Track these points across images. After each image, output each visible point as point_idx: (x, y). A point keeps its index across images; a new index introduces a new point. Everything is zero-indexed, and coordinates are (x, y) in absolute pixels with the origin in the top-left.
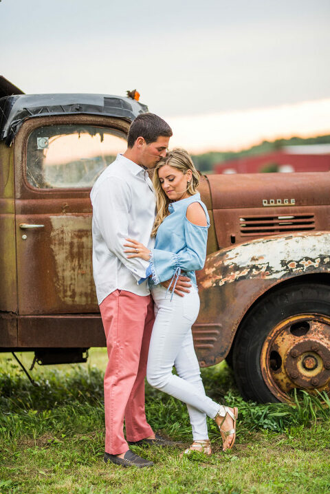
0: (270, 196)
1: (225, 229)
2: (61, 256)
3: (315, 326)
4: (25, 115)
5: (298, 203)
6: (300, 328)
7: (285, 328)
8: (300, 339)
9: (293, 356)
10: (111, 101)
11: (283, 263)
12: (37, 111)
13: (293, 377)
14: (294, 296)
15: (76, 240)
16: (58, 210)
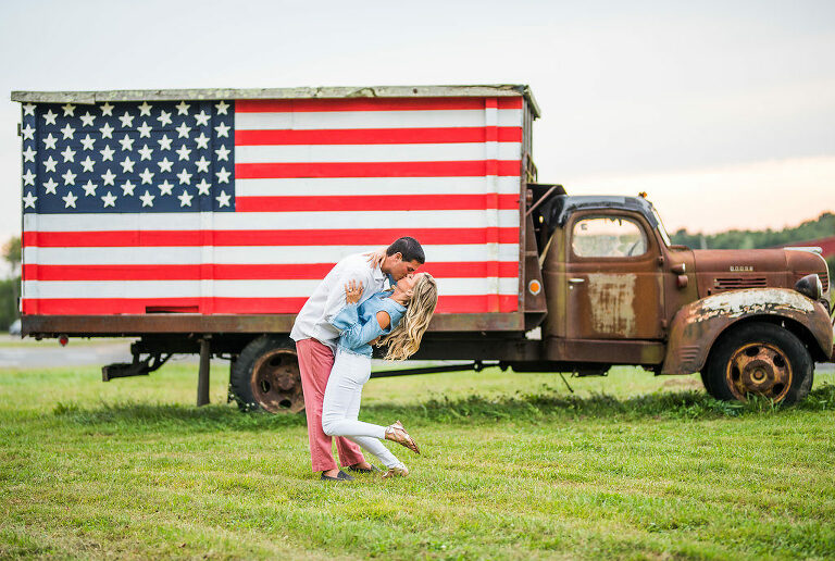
0: (735, 265)
1: (704, 286)
2: (594, 300)
3: (763, 350)
4: (573, 209)
5: (755, 269)
6: (753, 352)
7: (743, 352)
8: (753, 359)
9: (747, 370)
10: (629, 200)
11: (741, 307)
12: (581, 206)
13: (748, 384)
14: (749, 330)
15: (604, 291)
16: (594, 271)
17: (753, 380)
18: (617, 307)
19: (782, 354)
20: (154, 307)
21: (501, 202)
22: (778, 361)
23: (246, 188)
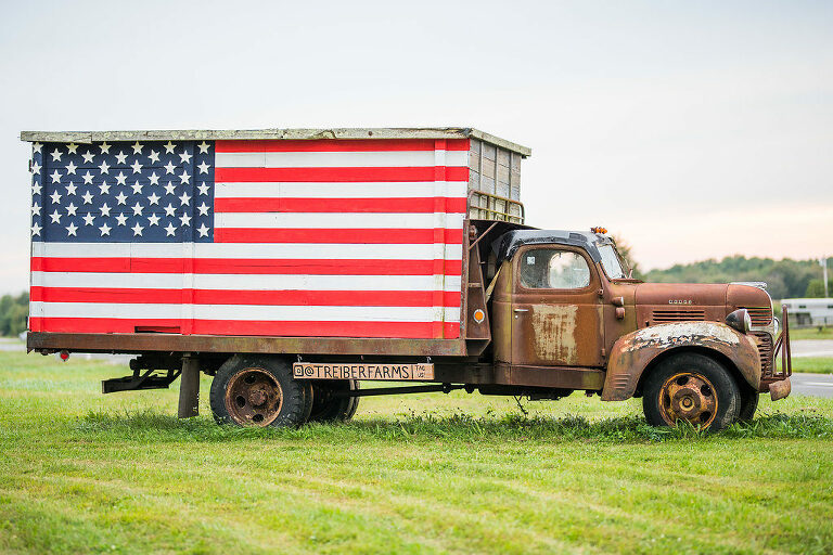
0: (674, 298)
1: (643, 318)
2: (538, 329)
3: (692, 379)
4: (520, 243)
6: (682, 381)
7: (674, 380)
8: (682, 387)
9: (677, 398)
10: (574, 236)
11: (669, 339)
12: (528, 241)
13: (678, 411)
14: (679, 360)
15: (547, 320)
16: (539, 301)
17: (682, 407)
18: (559, 336)
19: (709, 383)
20: (142, 327)
21: (447, 236)
22: (705, 390)
23: (223, 220)
